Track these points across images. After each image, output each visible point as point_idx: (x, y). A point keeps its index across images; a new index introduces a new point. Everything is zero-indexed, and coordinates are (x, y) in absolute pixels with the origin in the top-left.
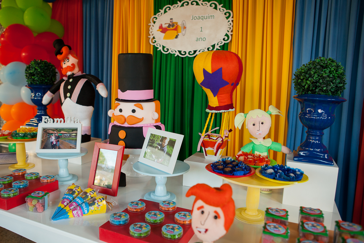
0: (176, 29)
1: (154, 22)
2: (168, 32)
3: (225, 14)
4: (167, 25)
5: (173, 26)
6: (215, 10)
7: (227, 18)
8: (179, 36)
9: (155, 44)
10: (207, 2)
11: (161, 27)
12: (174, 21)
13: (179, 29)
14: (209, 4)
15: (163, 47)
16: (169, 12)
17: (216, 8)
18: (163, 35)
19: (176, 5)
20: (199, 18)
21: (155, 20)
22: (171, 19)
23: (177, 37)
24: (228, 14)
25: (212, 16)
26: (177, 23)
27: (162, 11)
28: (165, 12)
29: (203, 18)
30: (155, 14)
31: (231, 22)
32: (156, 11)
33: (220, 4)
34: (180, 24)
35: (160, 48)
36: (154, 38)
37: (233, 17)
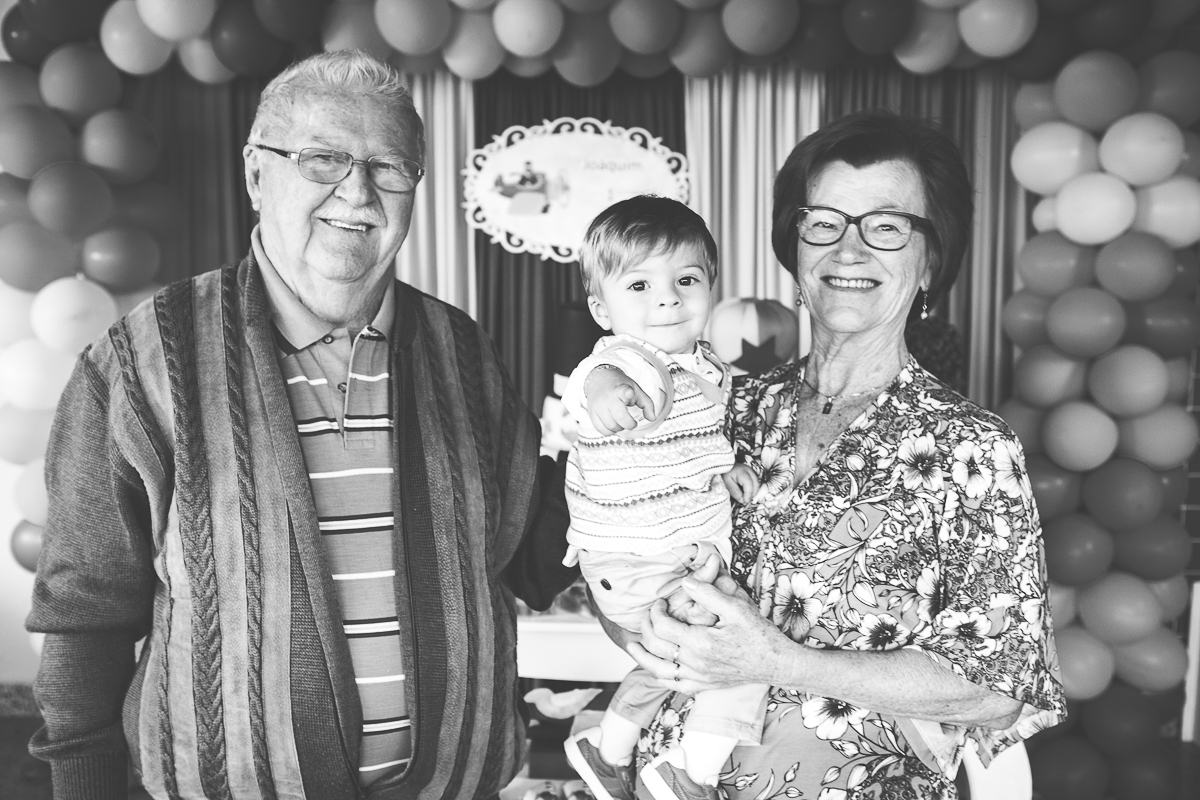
0: (542, 190)
1: (479, 168)
2: (519, 197)
3: (669, 161)
4: (517, 179)
5: (533, 180)
6: (642, 150)
7: (675, 171)
8: (551, 210)
9: (484, 227)
10: (621, 129)
11: (499, 182)
12: (537, 168)
13: (551, 189)
14: (627, 134)
15: (509, 236)
16: (519, 144)
17: (644, 144)
18: (506, 202)
19: (539, 129)
20: (603, 167)
21: (480, 161)
22: (528, 163)
23: (545, 210)
24: (674, 164)
25: (637, 165)
26: (543, 176)
27: (501, 140)
28: (510, 142)
29: (613, 167)
30: (479, 144)
31: (683, 182)
32: (482, 140)
33: (655, 136)
34: (552, 176)
35: (499, 238)
36: (478, 210)
37: (687, 171)
